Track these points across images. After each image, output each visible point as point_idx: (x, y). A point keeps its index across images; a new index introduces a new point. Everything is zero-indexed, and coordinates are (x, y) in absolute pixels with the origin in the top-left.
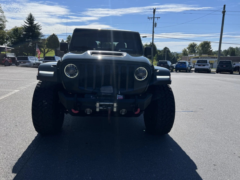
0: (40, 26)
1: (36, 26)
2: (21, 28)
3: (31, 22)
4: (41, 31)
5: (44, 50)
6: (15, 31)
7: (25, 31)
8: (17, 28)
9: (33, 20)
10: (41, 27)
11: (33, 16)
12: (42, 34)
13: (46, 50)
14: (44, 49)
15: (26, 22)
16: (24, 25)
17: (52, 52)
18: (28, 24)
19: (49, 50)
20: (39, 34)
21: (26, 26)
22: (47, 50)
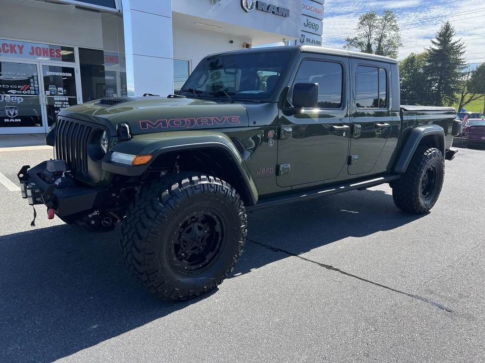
0: (461, 47)
1: (454, 47)
2: (422, 56)
3: (445, 40)
4: (462, 57)
5: (463, 97)
6: (408, 63)
7: (429, 61)
8: (414, 57)
9: (450, 35)
10: (464, 47)
11: (451, 27)
12: (465, 62)
13: (467, 98)
14: (462, 94)
15: (434, 43)
16: (430, 49)
17: (480, 101)
18: (439, 45)
19: (475, 97)
20: (458, 62)
21: (433, 49)
22: (469, 98)
